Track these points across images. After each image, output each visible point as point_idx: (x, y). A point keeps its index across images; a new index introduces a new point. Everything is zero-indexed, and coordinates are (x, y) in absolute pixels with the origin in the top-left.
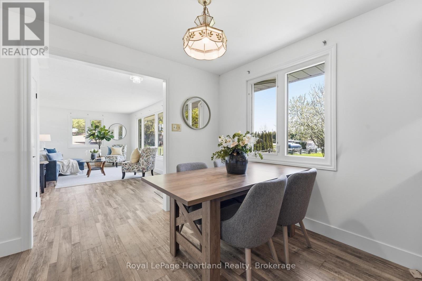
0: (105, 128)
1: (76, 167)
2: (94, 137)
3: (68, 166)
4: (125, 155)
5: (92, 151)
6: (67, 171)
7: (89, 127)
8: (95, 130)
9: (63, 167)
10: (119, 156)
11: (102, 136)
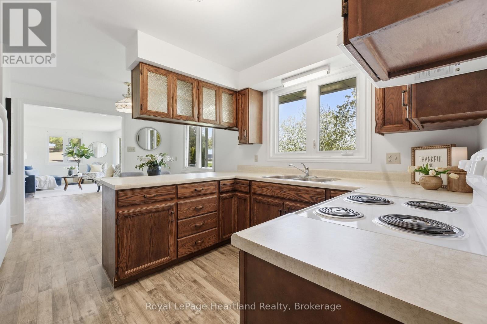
0: (84, 146)
1: (54, 182)
2: (73, 155)
3: (45, 182)
4: (105, 172)
5: (70, 167)
6: (44, 186)
7: (67, 145)
8: (73, 148)
9: (40, 182)
10: (99, 173)
11: (81, 154)
